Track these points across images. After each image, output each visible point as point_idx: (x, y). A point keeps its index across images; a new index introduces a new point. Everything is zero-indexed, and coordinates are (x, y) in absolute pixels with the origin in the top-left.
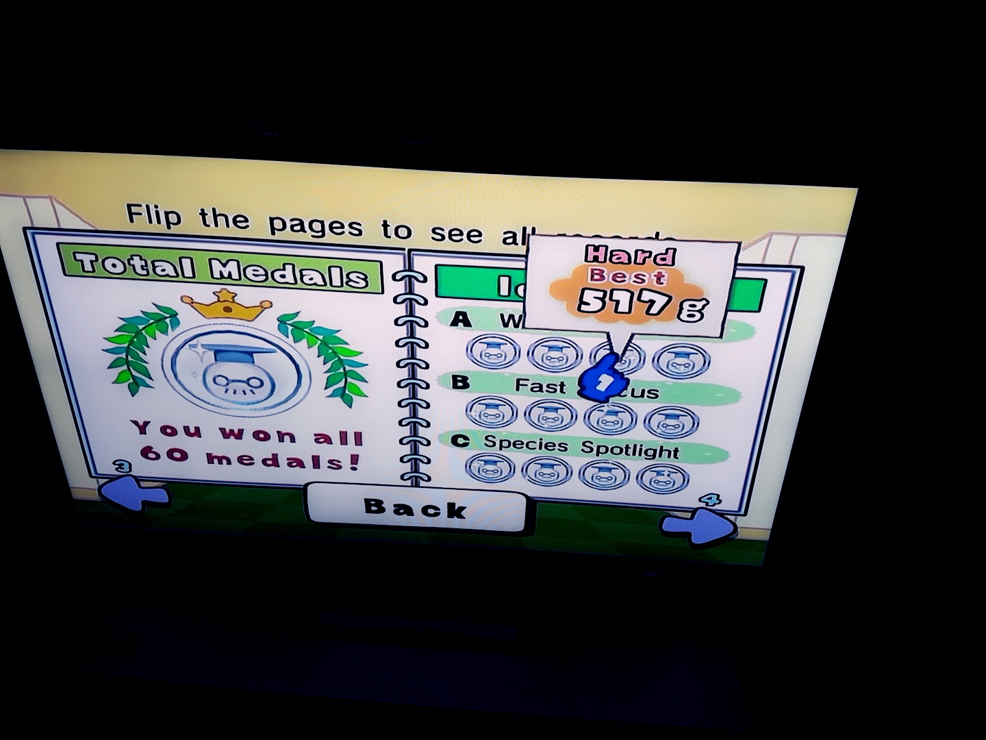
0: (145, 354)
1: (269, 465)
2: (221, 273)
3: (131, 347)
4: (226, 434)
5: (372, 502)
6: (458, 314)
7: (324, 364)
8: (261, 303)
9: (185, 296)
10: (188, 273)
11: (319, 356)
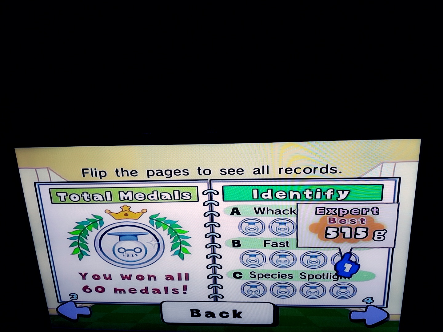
0: (87, 239)
1: (144, 293)
2: (124, 197)
3: (81, 236)
4: (123, 277)
5: (194, 311)
6: (234, 209)
7: (171, 238)
8: (142, 210)
9: (107, 210)
10: (109, 199)
11: (168, 235)
